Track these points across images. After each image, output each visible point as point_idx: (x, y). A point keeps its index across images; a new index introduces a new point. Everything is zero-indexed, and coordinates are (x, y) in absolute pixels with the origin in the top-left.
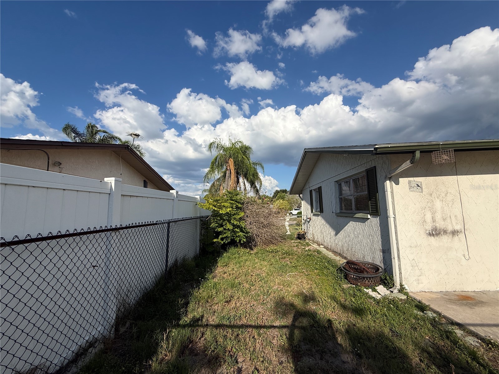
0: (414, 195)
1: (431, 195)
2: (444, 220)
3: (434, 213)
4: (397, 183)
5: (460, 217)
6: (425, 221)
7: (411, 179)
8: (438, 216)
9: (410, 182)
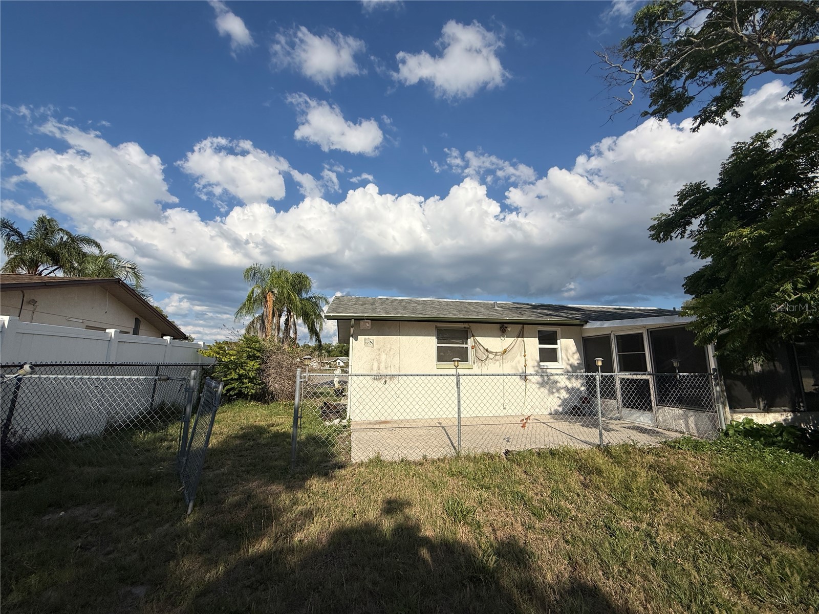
0: (367, 349)
1: (379, 350)
2: (386, 368)
3: (379, 364)
4: (356, 340)
5: (397, 367)
6: (372, 369)
7: (367, 337)
8: (382, 366)
9: (365, 339)
